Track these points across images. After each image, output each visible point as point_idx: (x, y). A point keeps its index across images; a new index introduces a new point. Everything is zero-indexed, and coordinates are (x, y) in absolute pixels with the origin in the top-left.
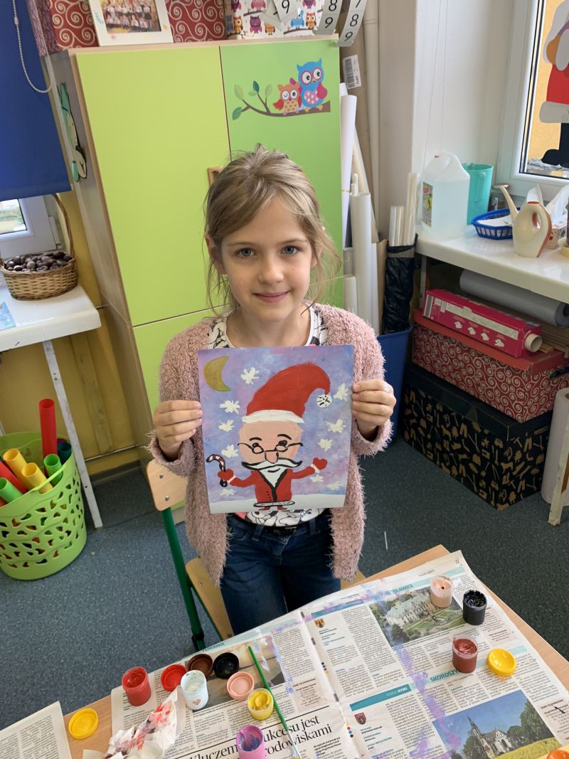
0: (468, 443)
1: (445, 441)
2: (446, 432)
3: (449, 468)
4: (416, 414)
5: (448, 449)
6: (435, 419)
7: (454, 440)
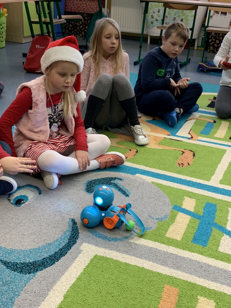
0: (85, 24)
1: (78, 27)
2: (78, 24)
3: (79, 35)
4: (68, 24)
5: (79, 29)
6: (74, 23)
7: (81, 25)
